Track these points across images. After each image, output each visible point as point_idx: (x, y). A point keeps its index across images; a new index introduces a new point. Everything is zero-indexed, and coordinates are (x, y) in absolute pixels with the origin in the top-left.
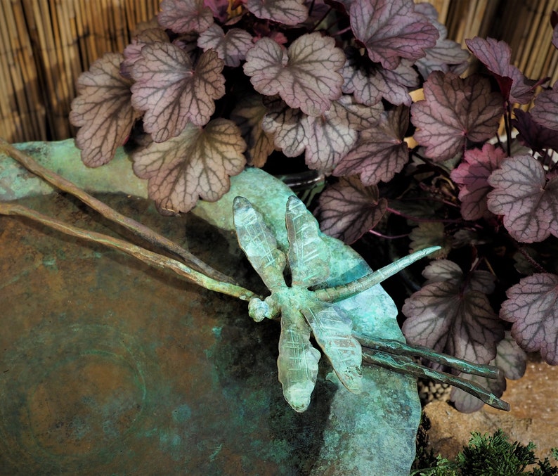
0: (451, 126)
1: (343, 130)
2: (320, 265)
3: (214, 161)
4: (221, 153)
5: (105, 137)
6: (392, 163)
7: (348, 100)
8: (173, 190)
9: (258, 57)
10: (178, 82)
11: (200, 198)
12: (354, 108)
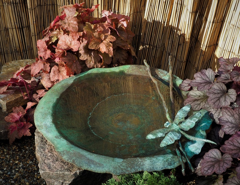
2: (188, 127)
6: (232, 131)
9: (218, 86)
10: (207, 81)
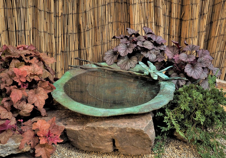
0: (171, 54)
1: (154, 55)
3: (132, 62)
4: (133, 61)
5: (111, 61)
7: (154, 50)
8: (125, 66)
10: (125, 49)
11: (131, 68)
12: (155, 51)
